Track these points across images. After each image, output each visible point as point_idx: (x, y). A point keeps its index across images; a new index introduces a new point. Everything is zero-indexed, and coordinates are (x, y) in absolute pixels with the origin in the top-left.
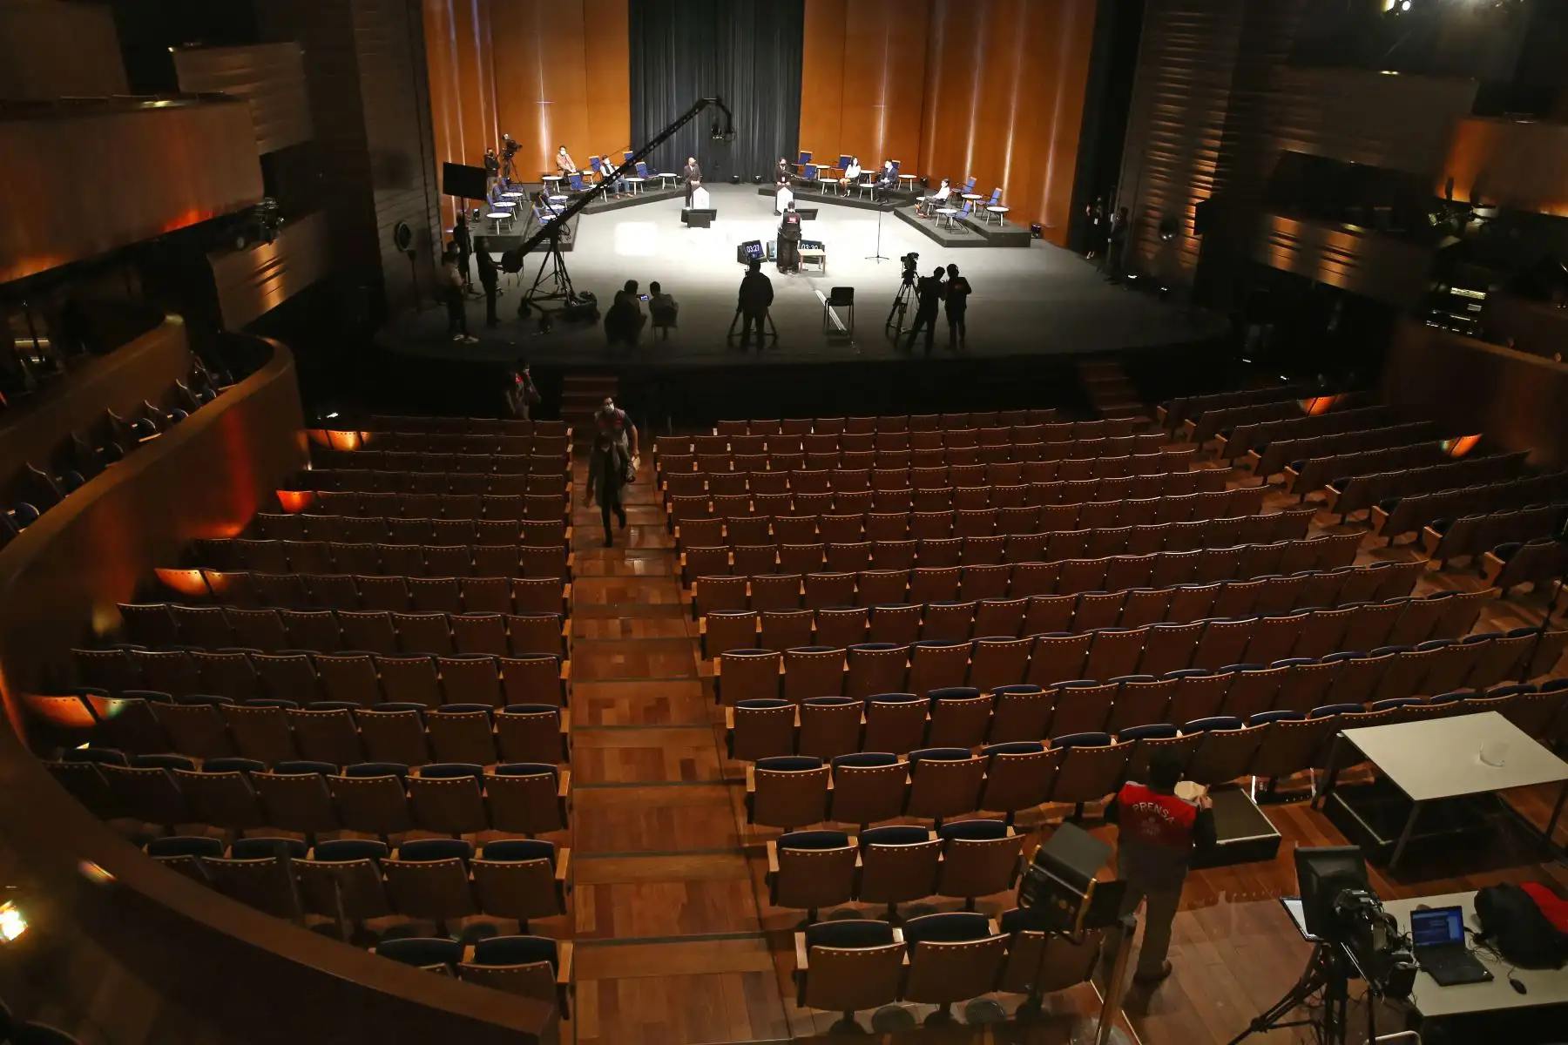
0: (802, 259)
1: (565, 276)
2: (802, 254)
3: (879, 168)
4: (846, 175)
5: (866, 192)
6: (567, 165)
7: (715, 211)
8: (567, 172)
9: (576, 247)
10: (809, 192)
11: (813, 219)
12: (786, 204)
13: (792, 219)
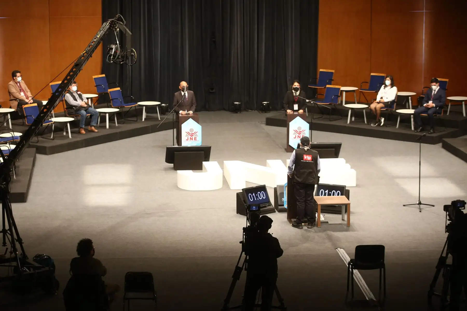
0: (319, 208)
1: (15, 236)
2: (319, 203)
3: (421, 88)
4: (378, 99)
5: (406, 119)
6: (22, 94)
7: (210, 148)
8: (21, 103)
9: (30, 197)
10: (331, 121)
11: (335, 156)
12: (300, 137)
13: (306, 156)
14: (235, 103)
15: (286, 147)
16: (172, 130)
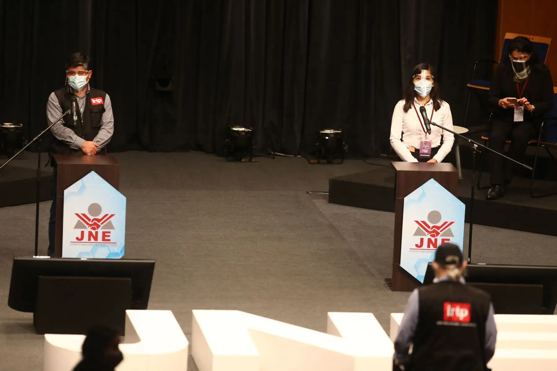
10: (533, 197)
11: (544, 309)
12: (435, 245)
13: (452, 307)
14: (234, 129)
15: (389, 273)
16: (33, 207)
